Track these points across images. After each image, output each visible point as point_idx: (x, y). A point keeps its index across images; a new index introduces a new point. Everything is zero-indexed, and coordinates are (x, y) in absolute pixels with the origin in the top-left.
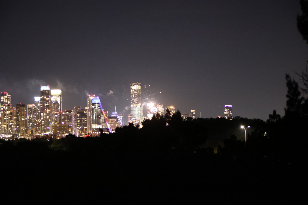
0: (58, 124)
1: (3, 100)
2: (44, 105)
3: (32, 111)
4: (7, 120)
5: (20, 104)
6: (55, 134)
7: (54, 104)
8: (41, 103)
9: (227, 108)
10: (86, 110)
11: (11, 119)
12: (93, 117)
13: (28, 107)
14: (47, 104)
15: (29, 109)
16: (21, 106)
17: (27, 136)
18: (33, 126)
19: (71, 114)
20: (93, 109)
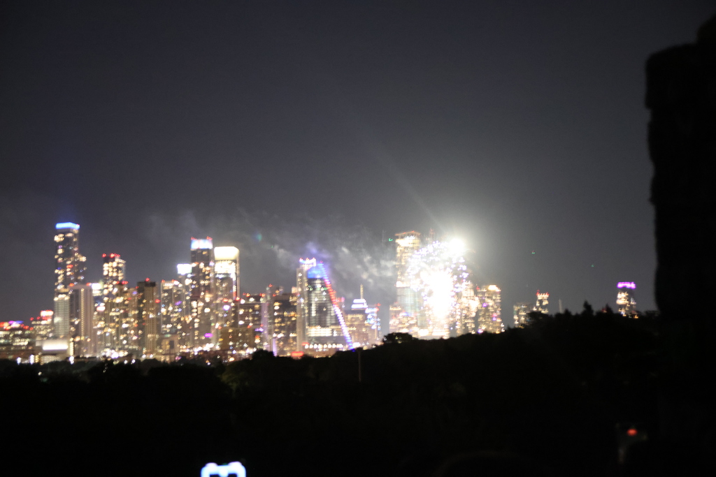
0: (231, 326)
1: (108, 271)
2: (198, 283)
3: (173, 297)
4: (117, 316)
5: (145, 282)
6: (225, 348)
7: (222, 280)
8: (193, 278)
9: (624, 289)
10: (294, 295)
11: (125, 315)
12: (310, 311)
13: (163, 287)
14: (205, 280)
15: (165, 291)
16: (147, 284)
17: (162, 354)
18: (174, 332)
19: (260, 304)
20: (309, 292)
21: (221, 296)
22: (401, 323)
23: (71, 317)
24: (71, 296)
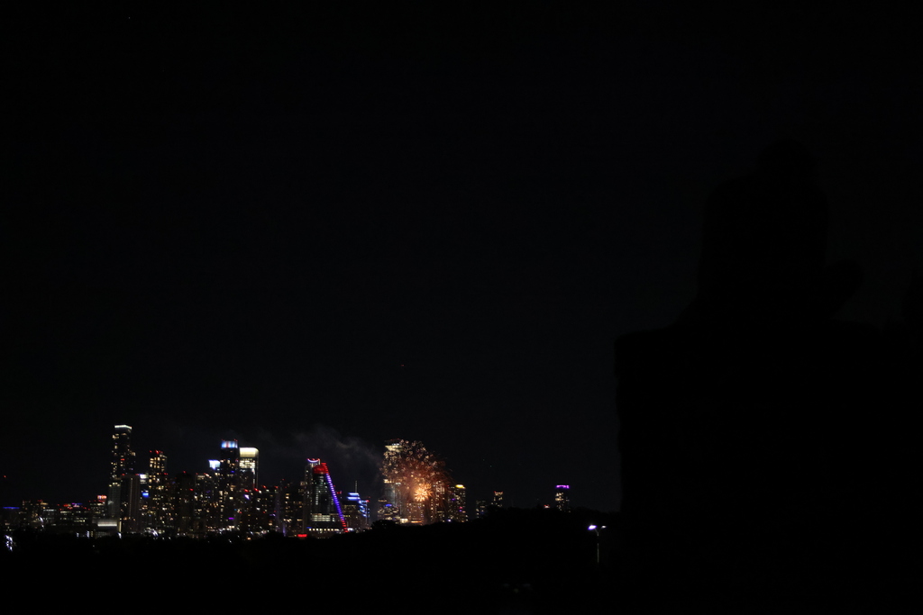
0: (250, 512)
1: (153, 464)
2: (225, 476)
3: (205, 487)
4: (158, 501)
6: (244, 530)
7: (245, 474)
8: (220, 472)
9: (561, 490)
10: (301, 487)
11: (165, 500)
12: (314, 500)
13: (197, 478)
14: (231, 473)
15: (198, 482)
18: (203, 514)
19: (274, 494)
20: (314, 486)
21: (243, 487)
22: (386, 512)
23: (122, 501)
24: (122, 484)
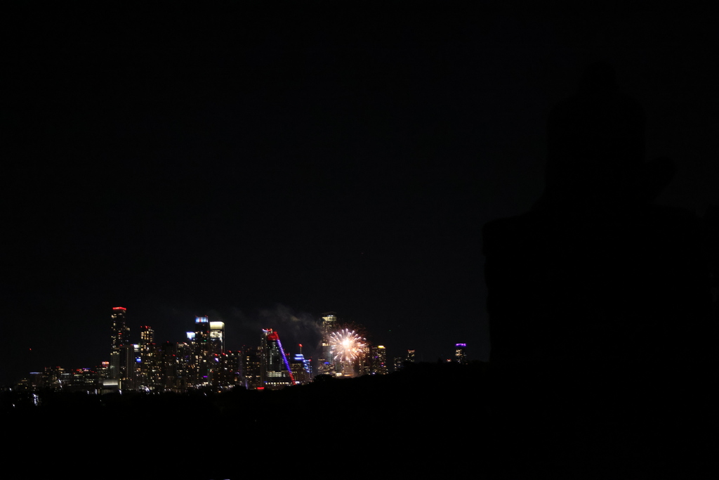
0: (219, 371)
1: (144, 337)
2: (199, 344)
3: (184, 353)
4: (149, 365)
6: (216, 385)
7: (215, 342)
8: (195, 341)
9: (459, 347)
10: (259, 351)
11: (154, 364)
12: (269, 361)
13: (178, 346)
14: (204, 342)
15: (179, 349)
16: (168, 345)
17: (176, 388)
18: (184, 374)
19: (237, 357)
20: (268, 349)
21: (214, 352)
22: (325, 368)
23: (121, 365)
24: (120, 352)
